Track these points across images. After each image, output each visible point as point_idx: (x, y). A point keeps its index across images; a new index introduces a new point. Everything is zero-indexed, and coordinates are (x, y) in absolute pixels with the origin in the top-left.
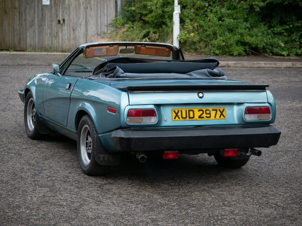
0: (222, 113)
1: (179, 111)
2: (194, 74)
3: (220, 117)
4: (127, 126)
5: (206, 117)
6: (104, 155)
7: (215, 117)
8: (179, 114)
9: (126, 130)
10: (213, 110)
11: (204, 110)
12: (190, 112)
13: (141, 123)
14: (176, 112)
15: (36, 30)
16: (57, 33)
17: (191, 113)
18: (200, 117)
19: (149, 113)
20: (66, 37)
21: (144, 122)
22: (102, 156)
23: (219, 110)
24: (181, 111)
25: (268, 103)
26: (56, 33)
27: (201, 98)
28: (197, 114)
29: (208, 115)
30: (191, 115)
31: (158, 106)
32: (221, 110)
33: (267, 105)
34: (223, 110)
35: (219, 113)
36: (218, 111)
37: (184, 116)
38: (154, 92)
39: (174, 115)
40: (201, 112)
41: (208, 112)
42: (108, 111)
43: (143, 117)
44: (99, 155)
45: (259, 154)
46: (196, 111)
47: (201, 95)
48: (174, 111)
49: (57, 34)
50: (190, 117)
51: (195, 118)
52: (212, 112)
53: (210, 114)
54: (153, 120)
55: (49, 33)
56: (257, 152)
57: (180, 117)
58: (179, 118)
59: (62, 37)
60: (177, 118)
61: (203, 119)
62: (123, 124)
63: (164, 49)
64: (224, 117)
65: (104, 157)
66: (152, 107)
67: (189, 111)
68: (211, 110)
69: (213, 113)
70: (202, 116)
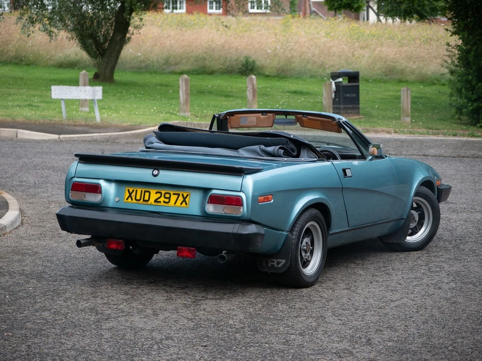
0: (185, 199)
1: (133, 191)
3: (181, 204)
5: (164, 202)
7: (175, 203)
8: (133, 194)
10: (174, 194)
11: (163, 192)
13: (83, 200)
14: (131, 192)
17: (147, 194)
18: (156, 201)
21: (87, 199)
23: (183, 195)
24: (136, 191)
28: (154, 197)
29: (167, 200)
30: (146, 198)
32: (185, 196)
34: (188, 195)
35: (181, 198)
36: (181, 196)
37: (138, 197)
39: (128, 195)
40: (159, 195)
43: (86, 193)
46: (153, 192)
47: (156, 172)
48: (128, 191)
51: (150, 202)
52: (172, 196)
53: (169, 198)
54: (97, 198)
57: (134, 198)
58: (132, 200)
60: (130, 199)
61: (159, 204)
64: (186, 204)
67: (145, 192)
68: (172, 193)
69: (174, 198)
70: (158, 200)
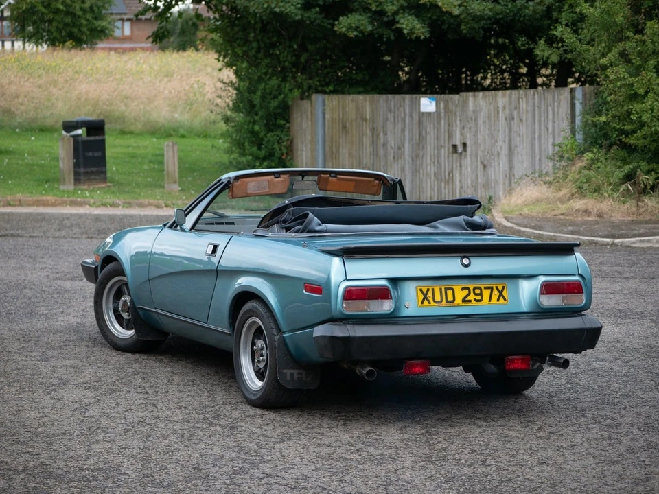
0: (501, 295)
1: (428, 290)
2: (441, 226)
3: (498, 300)
4: (343, 317)
5: (475, 300)
6: (292, 371)
7: (490, 300)
8: (430, 294)
9: (341, 323)
10: (485, 288)
11: (471, 288)
12: (448, 291)
13: (367, 311)
14: (425, 291)
15: (407, 167)
16: (451, 172)
17: (450, 293)
18: (464, 300)
19: (380, 294)
20: (469, 181)
21: (371, 310)
22: (288, 372)
23: (497, 288)
24: (433, 290)
25: (580, 275)
26: (449, 174)
27: (466, 266)
28: (460, 295)
29: (479, 297)
30: (450, 298)
31: (394, 281)
32: (500, 289)
33: (577, 278)
34: (504, 288)
35: (496, 293)
36: (495, 290)
37: (438, 298)
38: (388, 257)
39: (421, 297)
40: (466, 292)
41: (478, 291)
42: (304, 292)
43: (370, 301)
44: (285, 371)
45: (566, 364)
46: (458, 289)
47: (466, 261)
48: (421, 290)
49: (451, 175)
50: (449, 299)
51: (456, 302)
52: (484, 291)
53: (481, 294)
54: (387, 306)
55: (433, 174)
56: (562, 361)
57: (431, 300)
58: (430, 303)
59: (460, 181)
60: (426, 303)
61: (470, 304)
62: (335, 314)
63: (370, 181)
64: (505, 300)
65: (292, 374)
66: (384, 283)
67: (446, 289)
68: (482, 287)
69: (486, 293)
70: (467, 299)
